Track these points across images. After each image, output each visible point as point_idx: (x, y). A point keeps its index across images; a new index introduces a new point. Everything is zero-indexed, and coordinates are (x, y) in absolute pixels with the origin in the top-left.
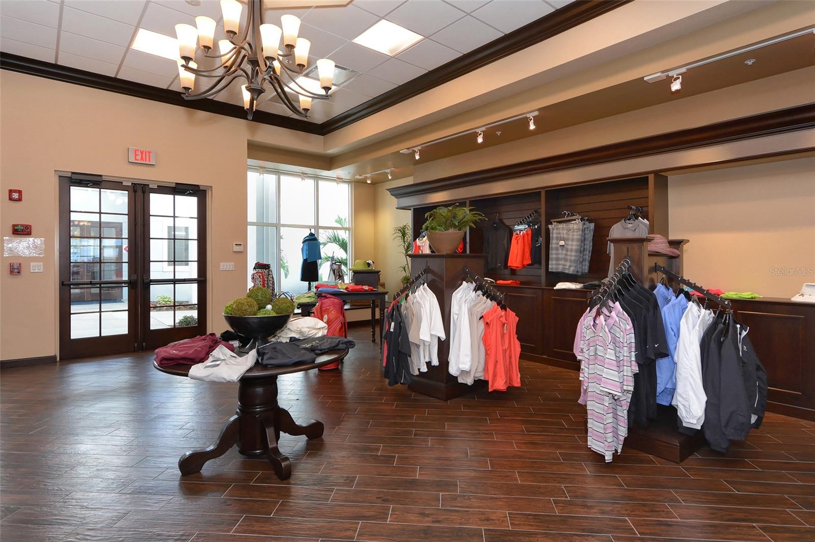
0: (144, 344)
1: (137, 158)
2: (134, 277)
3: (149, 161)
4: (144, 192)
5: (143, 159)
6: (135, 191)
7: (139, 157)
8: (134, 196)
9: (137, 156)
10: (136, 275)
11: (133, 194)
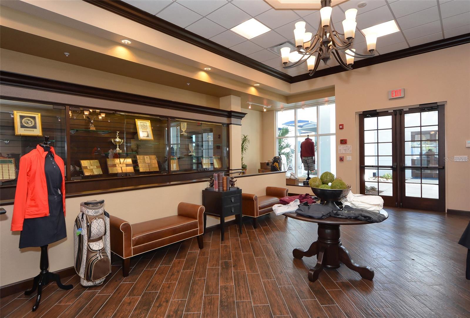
0: (401, 204)
1: (393, 96)
2: (395, 164)
3: (400, 95)
4: (401, 114)
5: (396, 96)
6: (396, 115)
7: (394, 95)
8: (395, 117)
9: (393, 95)
10: (396, 163)
11: (395, 116)
